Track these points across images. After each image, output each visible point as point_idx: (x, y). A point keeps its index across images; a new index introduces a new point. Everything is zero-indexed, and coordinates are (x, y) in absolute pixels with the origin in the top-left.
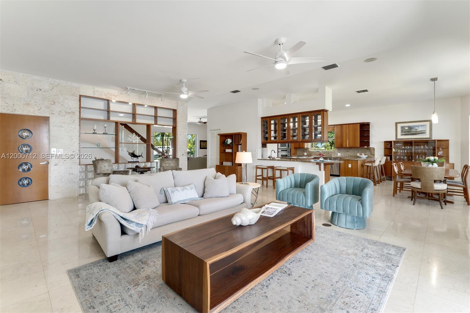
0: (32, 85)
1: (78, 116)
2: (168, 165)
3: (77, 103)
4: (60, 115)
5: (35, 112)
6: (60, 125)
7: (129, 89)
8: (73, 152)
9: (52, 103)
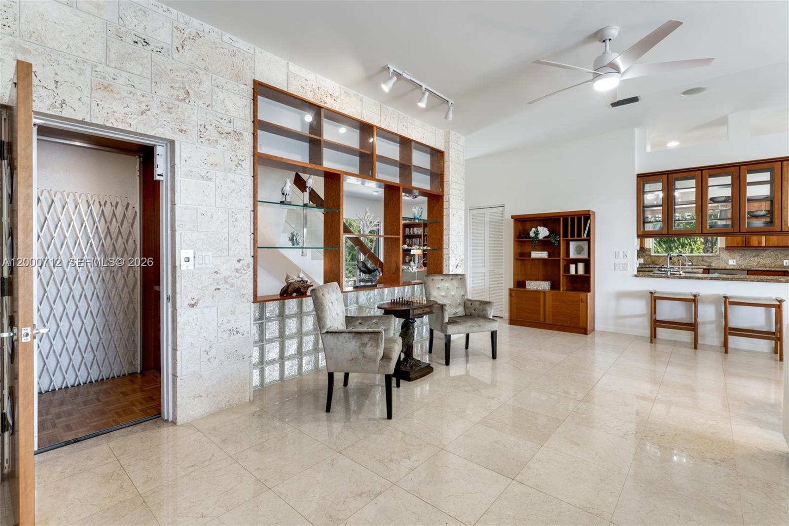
0: (121, 21)
1: (249, 149)
2: (443, 294)
3: (248, 105)
4: (203, 140)
5: (130, 121)
6: (203, 173)
7: (391, 71)
8: (239, 261)
9: (182, 95)
